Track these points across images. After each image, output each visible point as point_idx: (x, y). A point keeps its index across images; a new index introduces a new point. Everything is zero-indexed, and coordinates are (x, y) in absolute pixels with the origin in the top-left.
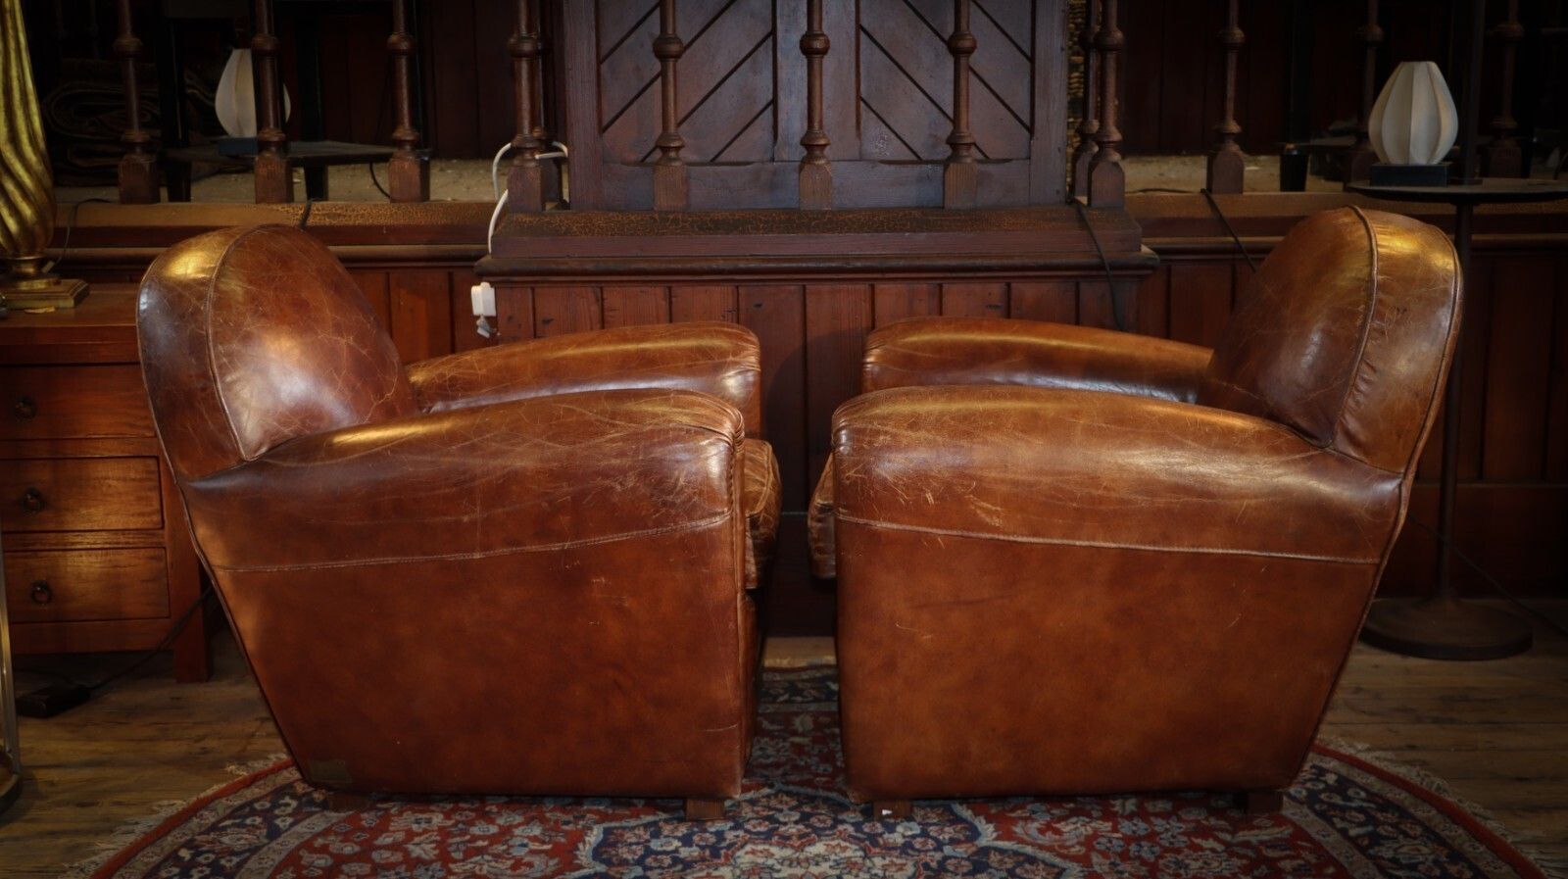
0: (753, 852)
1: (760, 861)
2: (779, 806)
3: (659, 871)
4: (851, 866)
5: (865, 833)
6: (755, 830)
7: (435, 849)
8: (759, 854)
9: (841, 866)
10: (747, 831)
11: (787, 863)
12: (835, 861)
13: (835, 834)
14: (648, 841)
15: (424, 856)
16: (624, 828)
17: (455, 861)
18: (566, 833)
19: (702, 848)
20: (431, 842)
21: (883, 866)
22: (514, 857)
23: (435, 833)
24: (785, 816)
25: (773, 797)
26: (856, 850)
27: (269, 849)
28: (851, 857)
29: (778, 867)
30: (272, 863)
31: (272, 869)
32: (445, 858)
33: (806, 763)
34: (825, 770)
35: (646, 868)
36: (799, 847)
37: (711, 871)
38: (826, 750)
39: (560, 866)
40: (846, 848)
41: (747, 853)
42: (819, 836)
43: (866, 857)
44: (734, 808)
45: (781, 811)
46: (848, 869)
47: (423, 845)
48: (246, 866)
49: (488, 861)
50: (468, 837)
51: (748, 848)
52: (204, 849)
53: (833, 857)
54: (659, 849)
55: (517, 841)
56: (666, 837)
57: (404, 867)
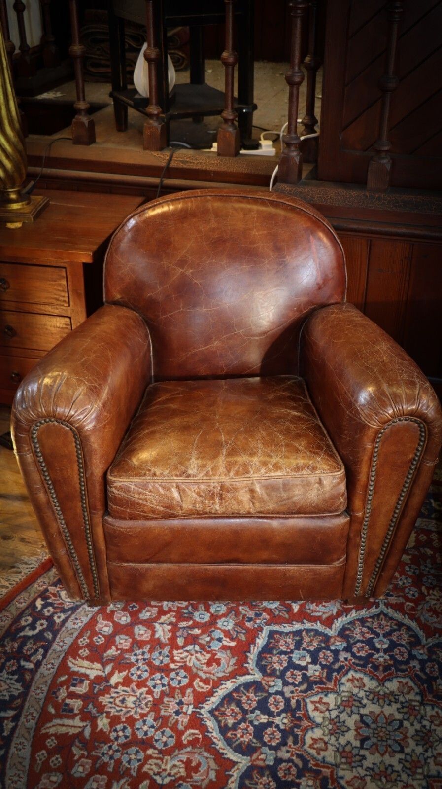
0: (351, 680)
1: (355, 691)
2: (378, 630)
3: (291, 688)
4: (411, 711)
5: (426, 674)
6: (358, 655)
7: (169, 631)
8: (356, 682)
9: (405, 710)
10: (353, 655)
11: (371, 696)
12: (402, 703)
13: (406, 670)
14: (292, 652)
15: (162, 639)
16: (281, 633)
17: (178, 648)
18: (247, 629)
19: (323, 667)
20: (169, 625)
21: (432, 716)
22: (212, 650)
23: (174, 614)
24: (381, 642)
25: (376, 618)
26: (417, 694)
27: (83, 608)
28: (411, 700)
29: (365, 701)
30: (80, 624)
31: (79, 631)
32: (173, 644)
33: (404, 584)
34: (414, 595)
35: (286, 683)
36: (382, 679)
37: (322, 696)
38: (417, 572)
39: (236, 667)
40: (411, 689)
41: (348, 680)
42: (397, 670)
43: (422, 703)
44: (350, 626)
45: (378, 635)
46: (408, 715)
47: (165, 625)
48: (66, 625)
49: (197, 652)
50: (191, 623)
51: (351, 674)
52: (50, 601)
53: (401, 699)
54: (297, 662)
55: (218, 634)
56: (304, 649)
57: (148, 646)
